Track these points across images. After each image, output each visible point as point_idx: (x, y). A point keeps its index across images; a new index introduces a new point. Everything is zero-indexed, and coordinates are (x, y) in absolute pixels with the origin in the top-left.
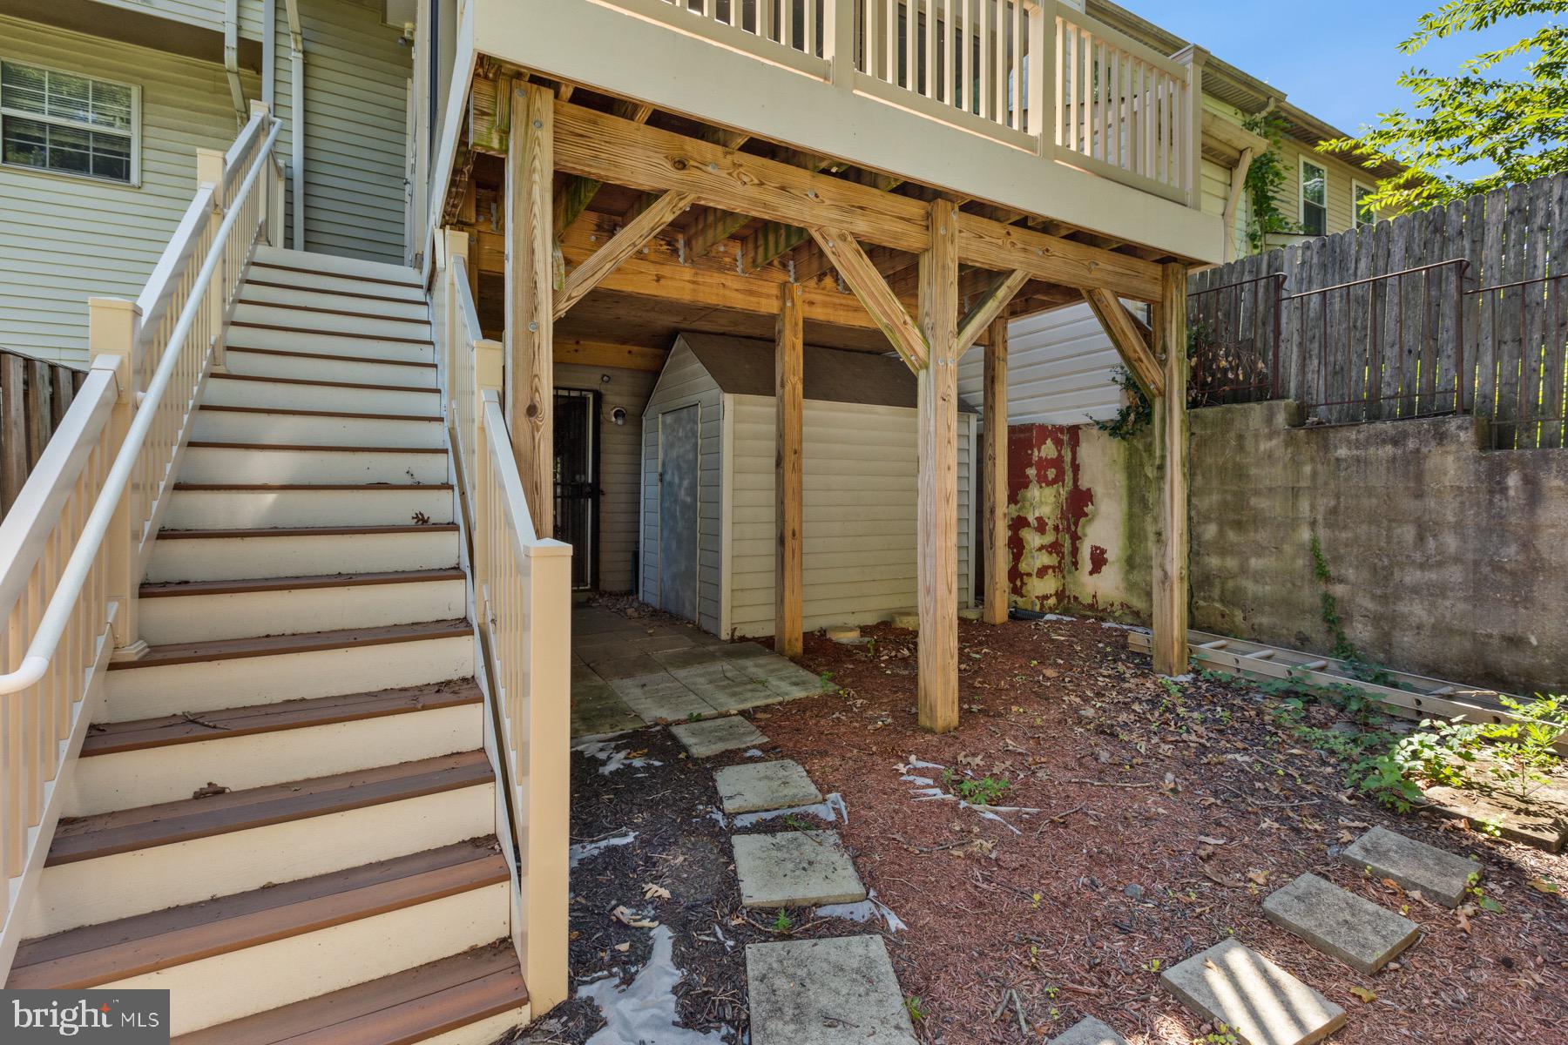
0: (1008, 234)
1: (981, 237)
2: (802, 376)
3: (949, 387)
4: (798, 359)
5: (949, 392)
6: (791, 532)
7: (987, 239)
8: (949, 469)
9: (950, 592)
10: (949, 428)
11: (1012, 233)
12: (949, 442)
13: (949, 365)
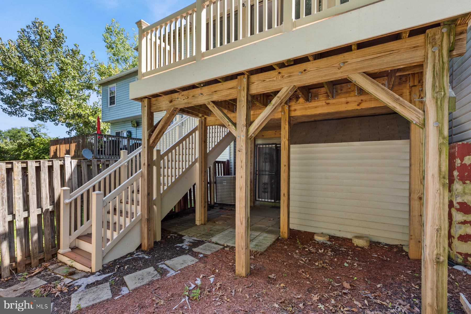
0: (279, 73)
1: (264, 81)
2: (288, 138)
3: (242, 146)
4: (286, 132)
5: (242, 148)
6: (283, 195)
7: (268, 80)
8: (241, 177)
9: (242, 224)
10: (242, 162)
11: (281, 71)
12: (242, 167)
13: (242, 137)
